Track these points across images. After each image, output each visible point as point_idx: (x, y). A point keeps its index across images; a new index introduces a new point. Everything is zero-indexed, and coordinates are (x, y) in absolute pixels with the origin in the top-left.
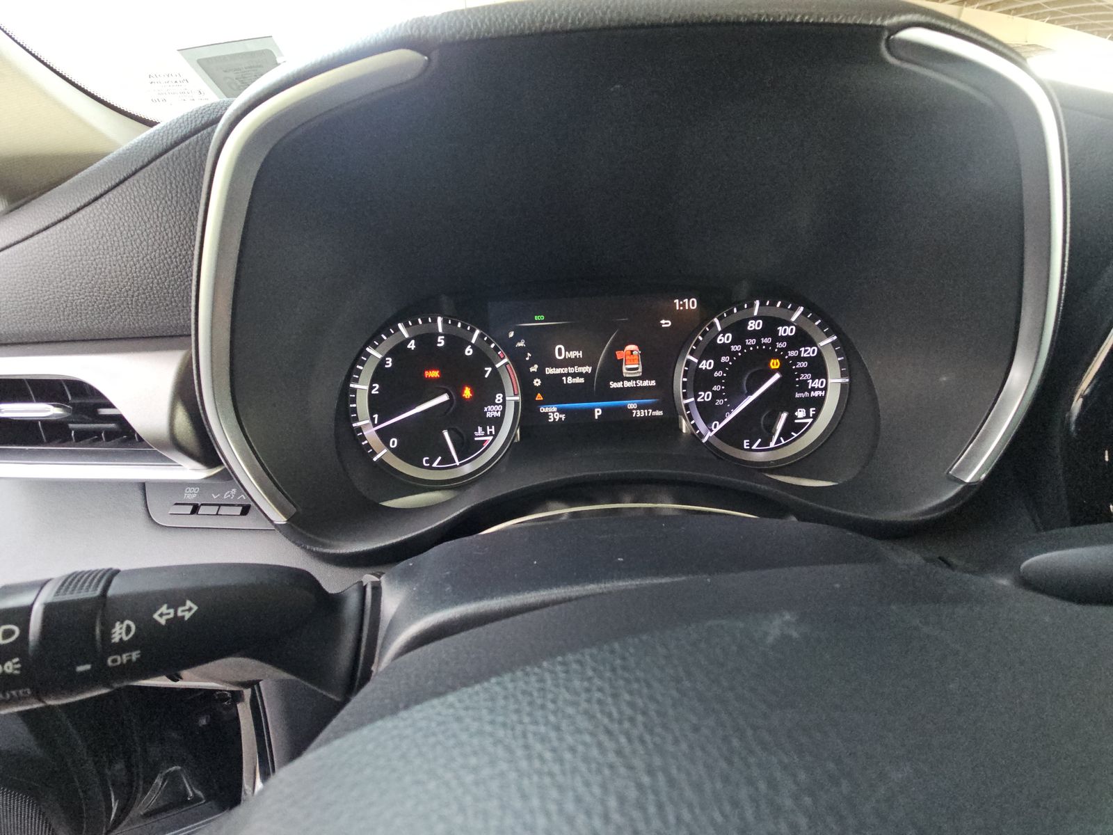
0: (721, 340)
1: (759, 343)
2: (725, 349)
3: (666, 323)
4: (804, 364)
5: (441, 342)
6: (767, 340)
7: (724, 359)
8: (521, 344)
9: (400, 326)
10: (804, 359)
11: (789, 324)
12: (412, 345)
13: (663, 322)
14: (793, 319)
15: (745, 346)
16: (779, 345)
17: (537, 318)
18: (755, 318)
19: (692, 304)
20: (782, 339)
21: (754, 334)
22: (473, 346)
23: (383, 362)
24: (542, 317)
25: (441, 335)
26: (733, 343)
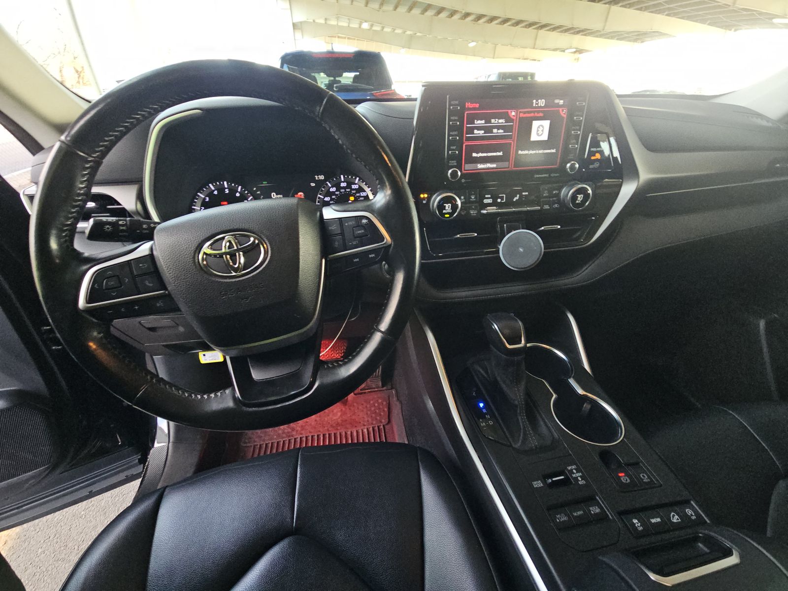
0: (331, 190)
1: (345, 191)
2: (333, 193)
3: (313, 185)
4: (362, 199)
5: (227, 191)
6: (348, 190)
7: (333, 197)
8: (259, 193)
9: (210, 185)
10: (362, 197)
11: (356, 184)
12: (216, 193)
13: (311, 184)
14: (356, 182)
15: (341, 192)
16: (353, 192)
17: (264, 183)
18: (343, 182)
19: (322, 177)
20: (354, 189)
21: (343, 188)
22: (239, 193)
23: (204, 199)
24: (266, 183)
25: (226, 188)
26: (336, 191)
